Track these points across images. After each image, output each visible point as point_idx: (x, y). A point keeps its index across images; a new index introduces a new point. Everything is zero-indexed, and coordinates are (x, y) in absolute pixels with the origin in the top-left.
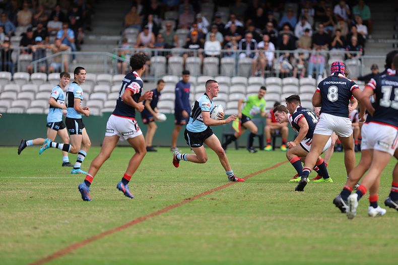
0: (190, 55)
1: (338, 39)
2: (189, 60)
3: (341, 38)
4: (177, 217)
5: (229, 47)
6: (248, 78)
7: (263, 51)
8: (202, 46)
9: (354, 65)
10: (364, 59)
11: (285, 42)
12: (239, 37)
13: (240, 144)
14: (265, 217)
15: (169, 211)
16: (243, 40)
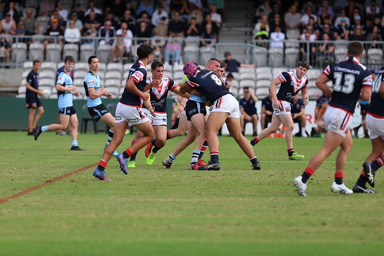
0: (51, 42)
1: (193, 27)
2: (49, 46)
3: (197, 26)
4: (38, 198)
5: (89, 34)
6: (107, 64)
7: (121, 38)
8: (62, 33)
9: (209, 52)
10: (219, 46)
11: (143, 29)
12: (98, 25)
13: (99, 128)
14: (123, 199)
15: (30, 192)
16: (103, 27)
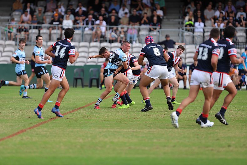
0: (54, 28)
1: (145, 19)
2: (53, 31)
3: (147, 18)
4: (45, 129)
5: (78, 23)
6: (90, 43)
7: (99, 26)
8: (61, 23)
9: (155, 35)
10: (161, 31)
11: (113, 20)
12: (84, 18)
13: (85, 84)
14: (100, 129)
15: (41, 125)
16: (87, 19)
